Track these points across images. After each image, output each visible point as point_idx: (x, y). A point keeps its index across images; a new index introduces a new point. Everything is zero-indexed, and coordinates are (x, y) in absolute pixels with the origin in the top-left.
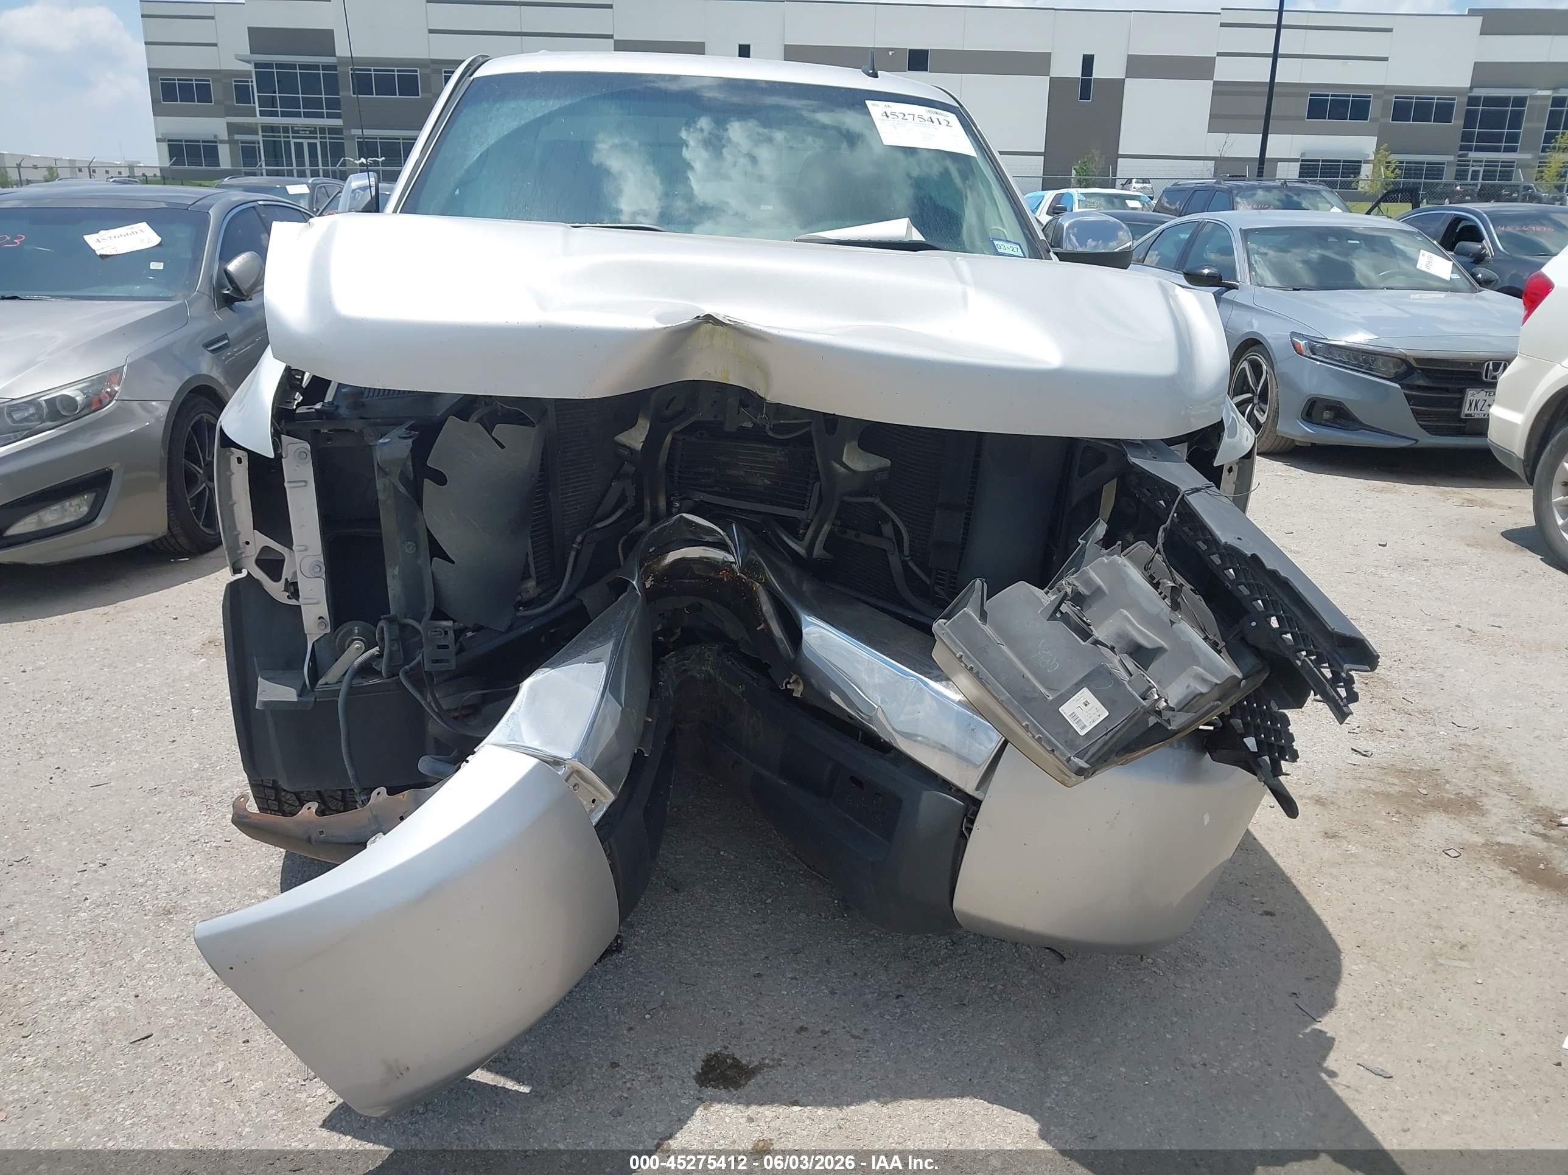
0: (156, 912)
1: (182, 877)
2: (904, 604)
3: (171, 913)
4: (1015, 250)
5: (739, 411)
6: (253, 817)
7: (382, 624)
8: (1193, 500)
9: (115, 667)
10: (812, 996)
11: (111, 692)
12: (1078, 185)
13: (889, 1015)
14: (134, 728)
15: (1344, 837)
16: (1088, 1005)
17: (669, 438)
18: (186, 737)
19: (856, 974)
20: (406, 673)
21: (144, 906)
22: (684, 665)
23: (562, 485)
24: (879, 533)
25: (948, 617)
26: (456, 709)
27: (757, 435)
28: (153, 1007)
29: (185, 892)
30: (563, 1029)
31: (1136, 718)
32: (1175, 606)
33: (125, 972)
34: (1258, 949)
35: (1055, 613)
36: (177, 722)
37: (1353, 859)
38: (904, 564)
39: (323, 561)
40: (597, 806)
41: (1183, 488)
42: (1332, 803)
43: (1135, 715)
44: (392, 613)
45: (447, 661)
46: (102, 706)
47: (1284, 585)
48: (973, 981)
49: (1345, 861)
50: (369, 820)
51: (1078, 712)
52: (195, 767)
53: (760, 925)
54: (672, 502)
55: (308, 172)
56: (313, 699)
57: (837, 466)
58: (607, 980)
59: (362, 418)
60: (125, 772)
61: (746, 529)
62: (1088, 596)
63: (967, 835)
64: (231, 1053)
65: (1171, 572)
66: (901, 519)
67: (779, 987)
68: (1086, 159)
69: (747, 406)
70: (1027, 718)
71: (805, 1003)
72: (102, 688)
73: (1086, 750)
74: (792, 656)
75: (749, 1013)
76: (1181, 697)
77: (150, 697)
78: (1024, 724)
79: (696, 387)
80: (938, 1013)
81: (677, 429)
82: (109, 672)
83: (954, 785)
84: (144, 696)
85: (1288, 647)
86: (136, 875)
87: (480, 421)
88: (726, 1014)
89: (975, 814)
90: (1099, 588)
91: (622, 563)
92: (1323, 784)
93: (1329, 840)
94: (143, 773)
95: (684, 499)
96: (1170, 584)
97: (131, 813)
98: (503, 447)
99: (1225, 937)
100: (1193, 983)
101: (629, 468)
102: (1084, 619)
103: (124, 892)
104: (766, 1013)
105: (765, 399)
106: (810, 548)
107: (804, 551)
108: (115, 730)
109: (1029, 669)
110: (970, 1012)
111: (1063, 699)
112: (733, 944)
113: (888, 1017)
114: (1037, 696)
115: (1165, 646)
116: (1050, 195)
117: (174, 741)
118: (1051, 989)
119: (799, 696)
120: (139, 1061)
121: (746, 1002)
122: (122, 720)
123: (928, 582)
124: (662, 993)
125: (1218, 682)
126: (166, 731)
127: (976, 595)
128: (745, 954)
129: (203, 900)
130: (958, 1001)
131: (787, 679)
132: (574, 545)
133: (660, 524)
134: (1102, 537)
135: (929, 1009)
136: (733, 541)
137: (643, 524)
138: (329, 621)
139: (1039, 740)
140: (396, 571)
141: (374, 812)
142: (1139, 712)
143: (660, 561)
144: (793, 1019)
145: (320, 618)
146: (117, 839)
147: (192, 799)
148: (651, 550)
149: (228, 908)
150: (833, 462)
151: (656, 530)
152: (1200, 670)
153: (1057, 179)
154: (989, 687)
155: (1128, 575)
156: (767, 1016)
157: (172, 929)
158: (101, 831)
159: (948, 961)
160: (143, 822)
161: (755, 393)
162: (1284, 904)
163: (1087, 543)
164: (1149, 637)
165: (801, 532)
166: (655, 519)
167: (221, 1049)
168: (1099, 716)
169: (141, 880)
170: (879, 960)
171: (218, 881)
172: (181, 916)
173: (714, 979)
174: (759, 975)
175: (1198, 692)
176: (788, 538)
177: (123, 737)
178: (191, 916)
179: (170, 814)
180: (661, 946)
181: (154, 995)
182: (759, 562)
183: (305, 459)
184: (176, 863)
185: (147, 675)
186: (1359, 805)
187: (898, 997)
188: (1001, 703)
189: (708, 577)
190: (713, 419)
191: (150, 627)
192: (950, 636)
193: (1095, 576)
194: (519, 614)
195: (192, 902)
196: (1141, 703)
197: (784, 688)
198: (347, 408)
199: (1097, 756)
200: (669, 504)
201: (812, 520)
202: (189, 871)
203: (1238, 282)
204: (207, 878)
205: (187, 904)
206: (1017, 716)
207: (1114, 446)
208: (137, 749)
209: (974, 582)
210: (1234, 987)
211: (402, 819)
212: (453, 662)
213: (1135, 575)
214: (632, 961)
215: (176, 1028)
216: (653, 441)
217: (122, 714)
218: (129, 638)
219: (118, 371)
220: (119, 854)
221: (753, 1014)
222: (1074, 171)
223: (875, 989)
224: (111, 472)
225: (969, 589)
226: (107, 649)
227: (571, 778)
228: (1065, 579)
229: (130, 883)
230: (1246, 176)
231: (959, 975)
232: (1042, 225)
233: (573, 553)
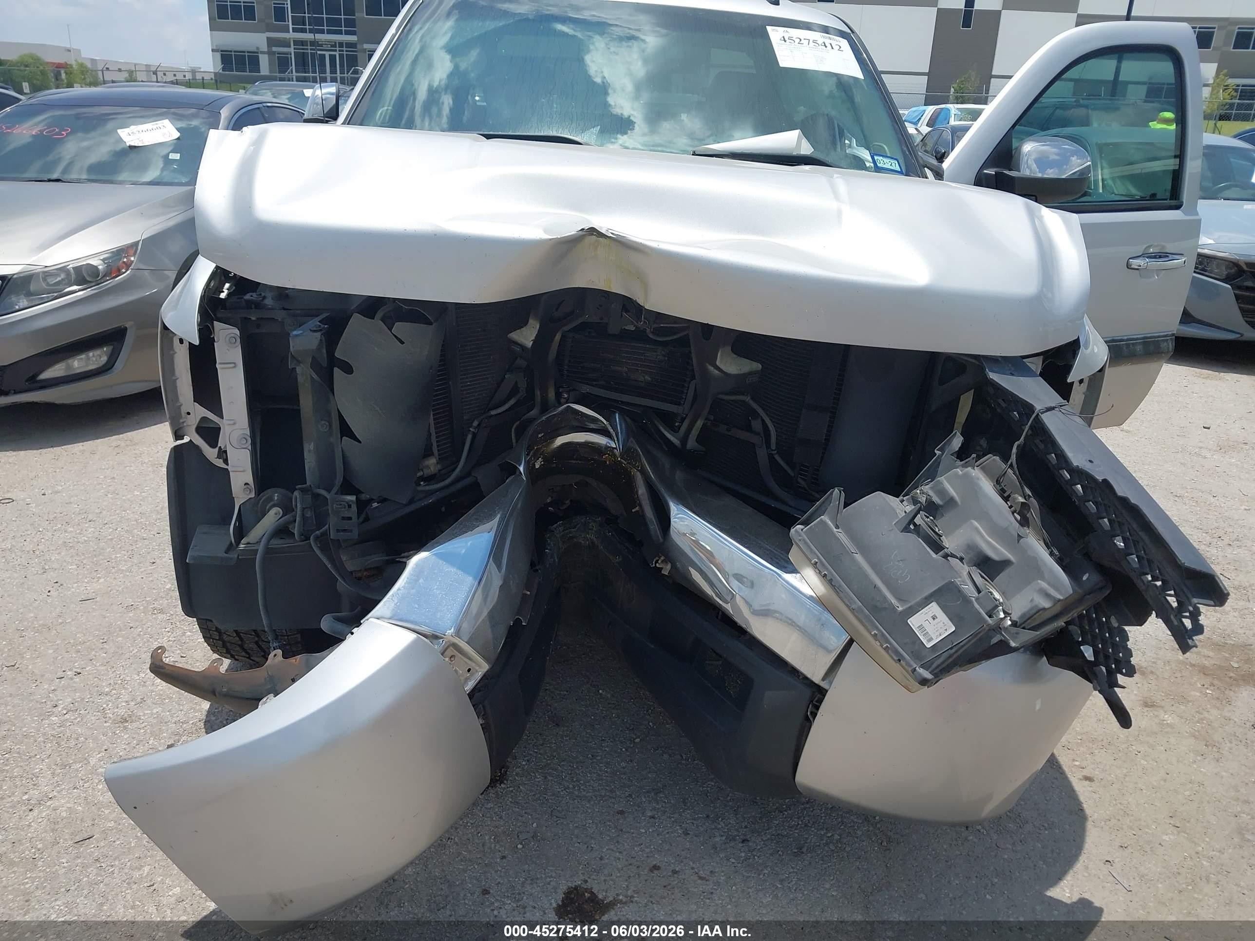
0: (115, 720)
1: (141, 689)
2: (769, 493)
3: (127, 721)
4: (893, 165)
5: (622, 316)
6: (167, 668)
7: (296, 493)
8: (1048, 419)
9: (117, 494)
10: (667, 836)
11: (110, 516)
12: (955, 101)
13: (734, 859)
14: (123, 549)
15: (1162, 707)
16: (915, 859)
17: (558, 337)
18: (164, 560)
19: (708, 816)
20: (317, 538)
21: (106, 714)
22: (570, 533)
23: (462, 375)
24: (748, 428)
25: (806, 523)
26: (361, 570)
27: (639, 336)
28: (99, 808)
29: (141, 703)
30: (444, 853)
31: (981, 634)
32: (1024, 522)
33: (80, 775)
34: (1076, 814)
35: (909, 526)
36: (159, 546)
37: (1169, 729)
38: (771, 457)
39: (249, 434)
40: (472, 675)
41: (1038, 407)
42: (1152, 672)
43: (979, 633)
44: (308, 483)
45: (351, 531)
46: (101, 528)
47: (1135, 512)
48: (813, 829)
49: (1161, 731)
50: (265, 679)
51: (926, 625)
52: (167, 587)
53: (628, 763)
54: (561, 393)
55: (329, 79)
56: (236, 556)
57: (711, 368)
58: (488, 809)
59: (284, 309)
60: (110, 589)
61: (628, 419)
62: (941, 506)
63: (811, 719)
64: (158, 858)
65: (1022, 487)
66: (771, 420)
67: (638, 825)
68: (963, 79)
69: (629, 311)
70: (877, 628)
71: (661, 842)
72: (104, 512)
73: (931, 662)
74: (661, 540)
75: (610, 849)
76: (1024, 610)
77: (141, 522)
78: (873, 633)
79: (582, 293)
80: (778, 860)
81: (566, 328)
82: (111, 498)
83: (802, 674)
84: (136, 520)
85: (1133, 570)
86: (104, 684)
87: (383, 320)
88: (590, 849)
89: (820, 701)
90: (952, 499)
91: (514, 444)
92: (1144, 653)
93: (1147, 709)
94: (125, 590)
95: (570, 391)
96: (1021, 499)
97: (109, 626)
98: (402, 343)
99: (1046, 800)
100: (1014, 844)
101: (521, 363)
102: (937, 530)
103: (91, 699)
104: (625, 850)
105: (644, 307)
106: (684, 441)
107: (679, 442)
108: (108, 550)
109: (881, 579)
110: (807, 861)
111: (912, 611)
112: (602, 780)
113: (733, 861)
114: (887, 606)
115: (1012, 558)
116: (930, 110)
117: (154, 563)
118: (882, 841)
119: (667, 574)
120: (79, 861)
121: (608, 838)
122: (115, 541)
123: (792, 474)
124: (535, 825)
125: (1062, 598)
126: (148, 553)
127: (834, 503)
128: (612, 791)
129: (155, 711)
130: (797, 848)
131: (657, 558)
132: (471, 429)
133: (550, 413)
134: (957, 449)
135: (771, 855)
136: (615, 429)
137: (534, 412)
138: (253, 487)
139: (886, 649)
140: (312, 447)
141: (269, 673)
142: (985, 629)
143: (547, 446)
144: (648, 857)
145: (246, 484)
146: (94, 649)
147: (160, 616)
148: (540, 436)
149: (175, 719)
150: (707, 364)
151: (544, 418)
152: (1044, 585)
153: (937, 95)
154: (841, 595)
155: (981, 488)
156: (625, 853)
157: (125, 737)
158: (82, 642)
159: (792, 808)
160: (117, 635)
161: (636, 301)
162: (1103, 770)
163: (943, 454)
164: (996, 550)
165: (677, 424)
166: (545, 408)
167: (149, 854)
168: (946, 630)
169: (107, 690)
170: (730, 803)
171: (170, 693)
172: (135, 725)
173: (581, 814)
174: (621, 812)
175: (1041, 607)
176: (666, 430)
177: (113, 557)
178: (143, 725)
179: (140, 629)
180: (539, 778)
181: (101, 799)
182: (637, 450)
183: (235, 343)
184: (138, 675)
185: (141, 502)
186: (1176, 675)
187: (743, 841)
188: (852, 610)
189: (592, 459)
190: (599, 321)
191: (151, 459)
192: (806, 543)
193: (949, 486)
194: (419, 488)
195: (146, 712)
196: (987, 621)
197: (654, 565)
198: (272, 299)
199: (940, 668)
200: (558, 395)
201: (687, 415)
202: (148, 683)
203: (1091, 190)
204: (162, 690)
205: (142, 714)
206: (867, 624)
207: (974, 361)
208: (123, 568)
209: (832, 493)
210: (1052, 851)
211: (294, 681)
212: (356, 533)
213: (987, 487)
214: (512, 791)
215: (115, 831)
216: (542, 339)
217: (116, 536)
218: (132, 468)
219: (136, 244)
220: (93, 664)
221: (613, 850)
222: (952, 90)
223: (724, 832)
224: (125, 329)
225: (826, 499)
226: (114, 478)
227: (448, 650)
228: (920, 488)
229: (98, 691)
230: (1101, 96)
231: (800, 823)
232: (923, 135)
233: (470, 437)
